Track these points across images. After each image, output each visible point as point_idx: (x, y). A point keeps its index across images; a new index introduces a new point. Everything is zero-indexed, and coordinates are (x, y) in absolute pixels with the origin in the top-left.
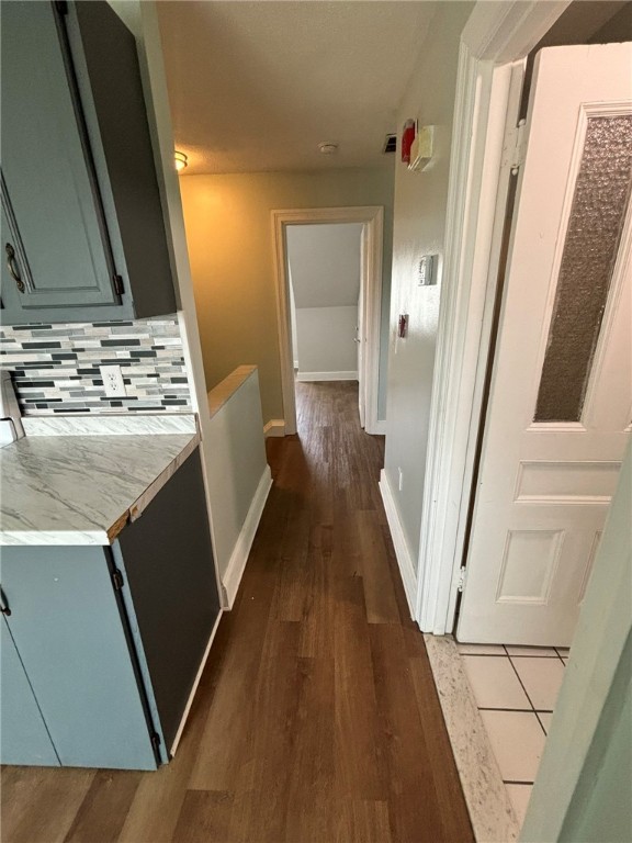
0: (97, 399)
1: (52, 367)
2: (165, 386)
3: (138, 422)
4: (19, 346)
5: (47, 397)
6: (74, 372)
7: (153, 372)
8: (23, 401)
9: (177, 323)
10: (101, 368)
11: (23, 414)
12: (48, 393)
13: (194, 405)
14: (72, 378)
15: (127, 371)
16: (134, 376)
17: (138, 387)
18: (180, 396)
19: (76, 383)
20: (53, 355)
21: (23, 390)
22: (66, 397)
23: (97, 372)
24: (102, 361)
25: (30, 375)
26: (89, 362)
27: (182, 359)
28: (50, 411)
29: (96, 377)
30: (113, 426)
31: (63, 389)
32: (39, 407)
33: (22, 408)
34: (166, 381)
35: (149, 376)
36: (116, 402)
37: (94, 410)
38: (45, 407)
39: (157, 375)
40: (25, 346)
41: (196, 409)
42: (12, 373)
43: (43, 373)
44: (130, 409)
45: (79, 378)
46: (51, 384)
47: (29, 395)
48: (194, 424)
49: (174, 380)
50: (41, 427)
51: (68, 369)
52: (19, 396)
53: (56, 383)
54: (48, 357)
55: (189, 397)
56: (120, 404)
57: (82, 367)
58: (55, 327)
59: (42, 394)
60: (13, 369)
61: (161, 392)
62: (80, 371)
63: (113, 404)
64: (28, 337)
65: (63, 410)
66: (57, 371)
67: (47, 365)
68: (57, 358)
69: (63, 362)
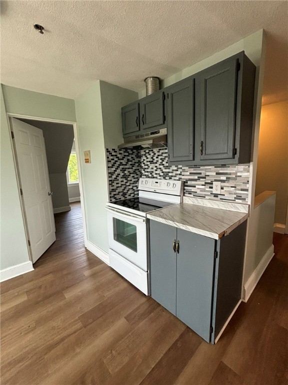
0: (209, 193)
2: (237, 192)
3: (223, 204)
4: (188, 173)
5: (192, 191)
6: (203, 183)
7: (234, 186)
8: (185, 191)
9: (249, 167)
10: (214, 182)
11: (184, 195)
12: (193, 189)
13: (249, 201)
14: (202, 185)
15: (223, 184)
16: (225, 186)
17: (226, 191)
18: (243, 197)
19: (203, 187)
21: (186, 188)
22: (198, 192)
23: (212, 184)
24: (215, 180)
25: (189, 183)
26: (209, 180)
27: (248, 181)
28: (192, 196)
29: (211, 186)
30: (213, 204)
31: (198, 189)
32: (189, 194)
33: (184, 193)
34: (239, 190)
35: (232, 187)
36: (216, 196)
37: (207, 197)
38: (191, 194)
39: (235, 187)
40: (190, 173)
41: (249, 203)
42: (184, 182)
43: (193, 183)
44: (221, 199)
45: (205, 185)
46: (195, 187)
47: (188, 189)
48: (247, 209)
49: (242, 190)
50: (189, 200)
51: (202, 181)
52: (184, 189)
53: (197, 186)
54: (196, 177)
55: (247, 197)
56: (217, 197)
57: (207, 181)
58: (201, 168)
59: (191, 190)
60: (185, 180)
61: (235, 194)
62: (206, 183)
63: (214, 196)
64: (192, 170)
65: (196, 196)
66: (198, 182)
67: (195, 180)
68: (199, 178)
69: (201, 179)
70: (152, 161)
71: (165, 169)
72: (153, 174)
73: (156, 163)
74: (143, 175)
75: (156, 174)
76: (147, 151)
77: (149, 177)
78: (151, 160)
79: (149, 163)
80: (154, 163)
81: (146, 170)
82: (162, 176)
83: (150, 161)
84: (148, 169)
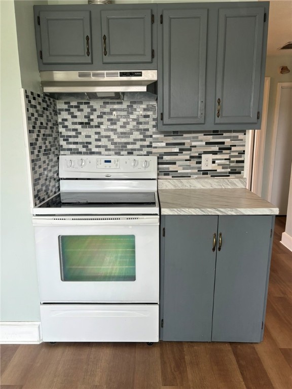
0: (196, 171)
1: (177, 155)
2: (232, 164)
4: (164, 144)
5: (171, 170)
6: (188, 157)
7: (228, 158)
9: (245, 134)
10: (203, 156)
11: (158, 178)
12: (171, 168)
13: (245, 174)
14: (186, 160)
15: (215, 157)
16: (218, 159)
17: (218, 165)
18: (238, 170)
19: (188, 163)
20: (179, 149)
22: (180, 170)
23: (200, 157)
24: (204, 152)
25: (165, 158)
26: (197, 152)
27: (244, 151)
28: (170, 177)
29: (198, 160)
30: (204, 184)
31: (180, 166)
32: (165, 175)
33: (158, 175)
35: (225, 159)
36: (205, 173)
37: (193, 176)
38: (168, 175)
40: (167, 144)
41: (245, 176)
42: (158, 158)
43: (171, 158)
44: (211, 176)
45: (190, 160)
46: (175, 163)
47: (163, 168)
48: (245, 183)
49: (238, 162)
51: (186, 155)
53: (177, 162)
54: (176, 150)
55: (243, 170)
56: (207, 174)
57: (192, 155)
58: (185, 135)
59: (168, 168)
60: (158, 155)
61: (230, 167)
62: (191, 157)
63: (203, 174)
65: (177, 175)
66: (180, 157)
67: (176, 154)
68: (181, 151)
69: (184, 152)
70: (88, 123)
71: (118, 137)
72: (90, 146)
73: (98, 127)
74: (64, 150)
75: (97, 146)
76: (74, 103)
77: (80, 153)
78: (86, 120)
79: (79, 127)
80: (92, 127)
81: (71, 140)
82: (113, 150)
83: (81, 123)
84: (76, 137)
